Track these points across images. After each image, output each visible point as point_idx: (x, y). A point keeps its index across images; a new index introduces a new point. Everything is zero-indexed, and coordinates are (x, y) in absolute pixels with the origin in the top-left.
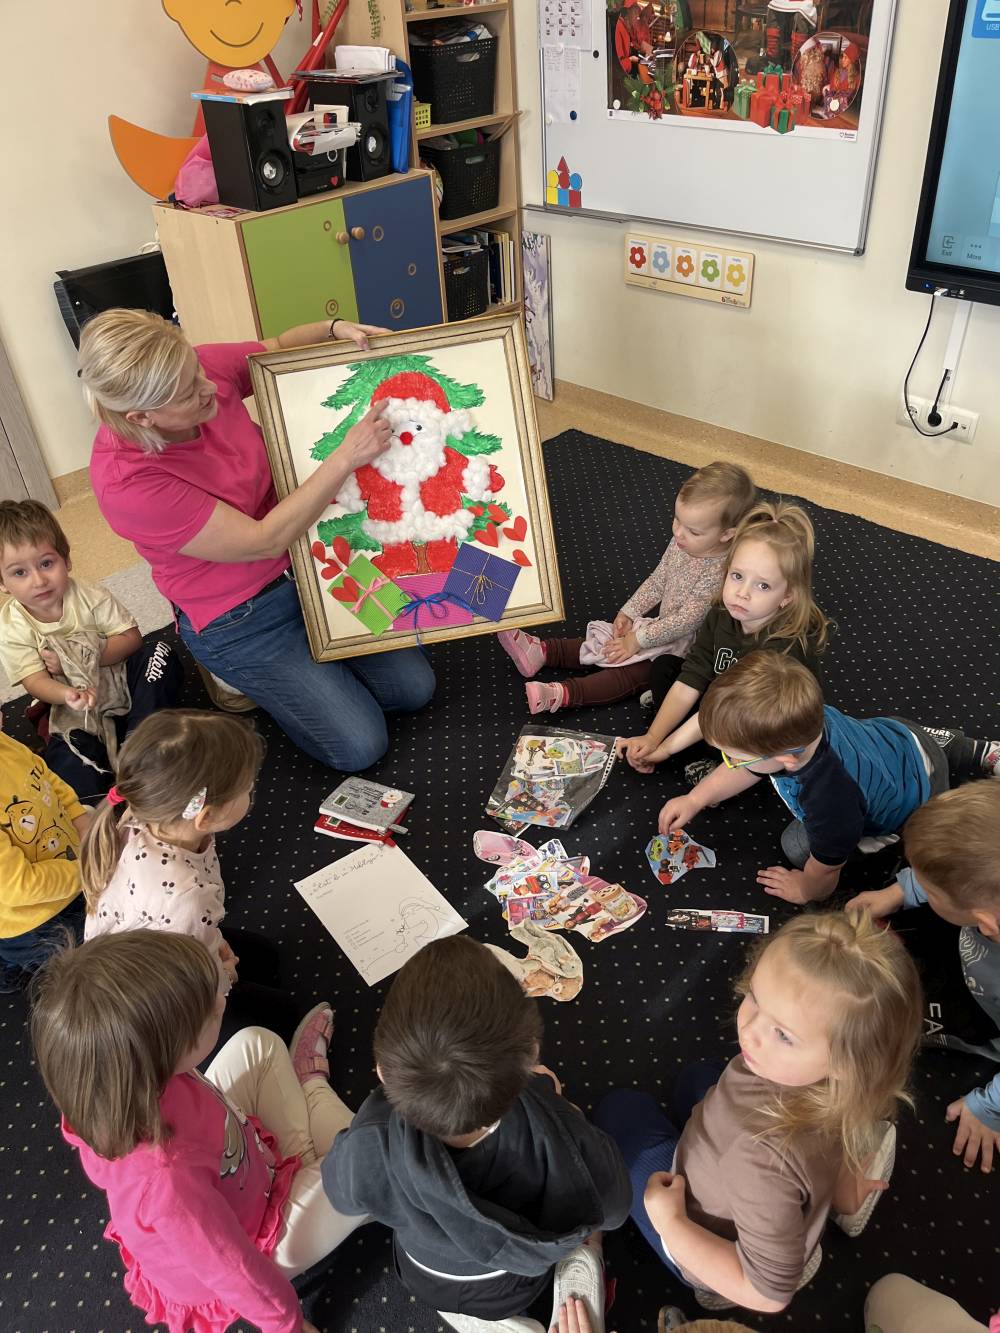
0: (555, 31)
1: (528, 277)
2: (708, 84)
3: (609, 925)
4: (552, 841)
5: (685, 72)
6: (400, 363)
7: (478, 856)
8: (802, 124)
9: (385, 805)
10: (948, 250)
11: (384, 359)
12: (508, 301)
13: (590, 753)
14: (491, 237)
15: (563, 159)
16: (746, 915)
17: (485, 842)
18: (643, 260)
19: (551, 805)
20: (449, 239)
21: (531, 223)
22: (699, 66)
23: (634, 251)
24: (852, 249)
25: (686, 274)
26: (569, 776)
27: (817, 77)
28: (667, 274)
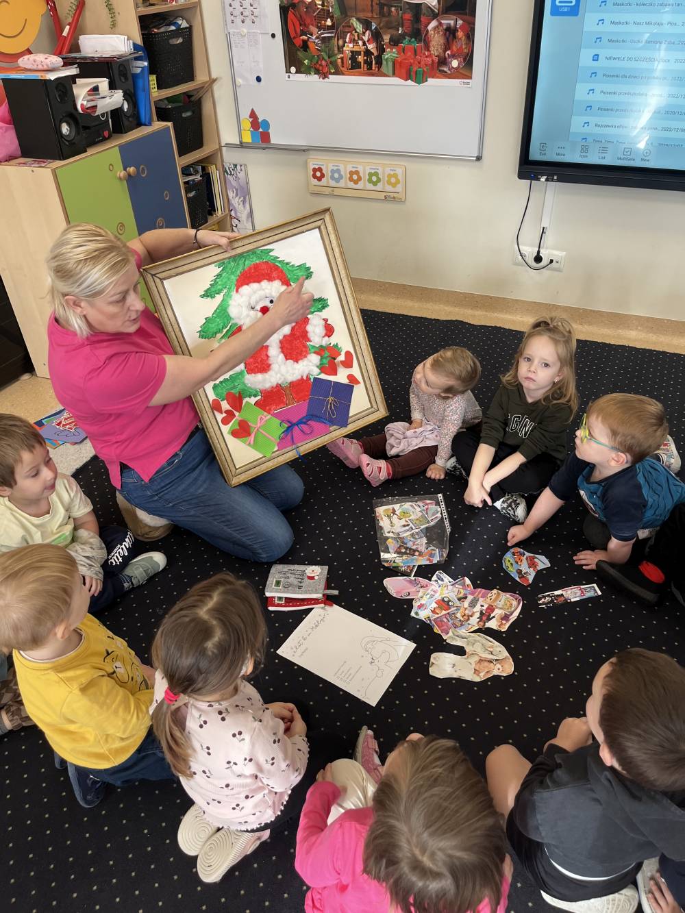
0: (238, 21)
1: (231, 195)
2: (362, 53)
3: (506, 618)
4: (437, 573)
5: (344, 46)
6: (251, 257)
7: (395, 595)
8: (433, 77)
9: (312, 578)
10: (543, 152)
11: (241, 255)
12: (220, 213)
13: (427, 509)
14: (204, 169)
15: (253, 110)
16: (582, 587)
17: (393, 585)
18: (323, 176)
19: (422, 548)
20: (186, 171)
21: (229, 157)
22: (353, 41)
23: (315, 170)
24: (474, 157)
25: (356, 182)
26: (423, 527)
27: (441, 45)
28: (342, 184)
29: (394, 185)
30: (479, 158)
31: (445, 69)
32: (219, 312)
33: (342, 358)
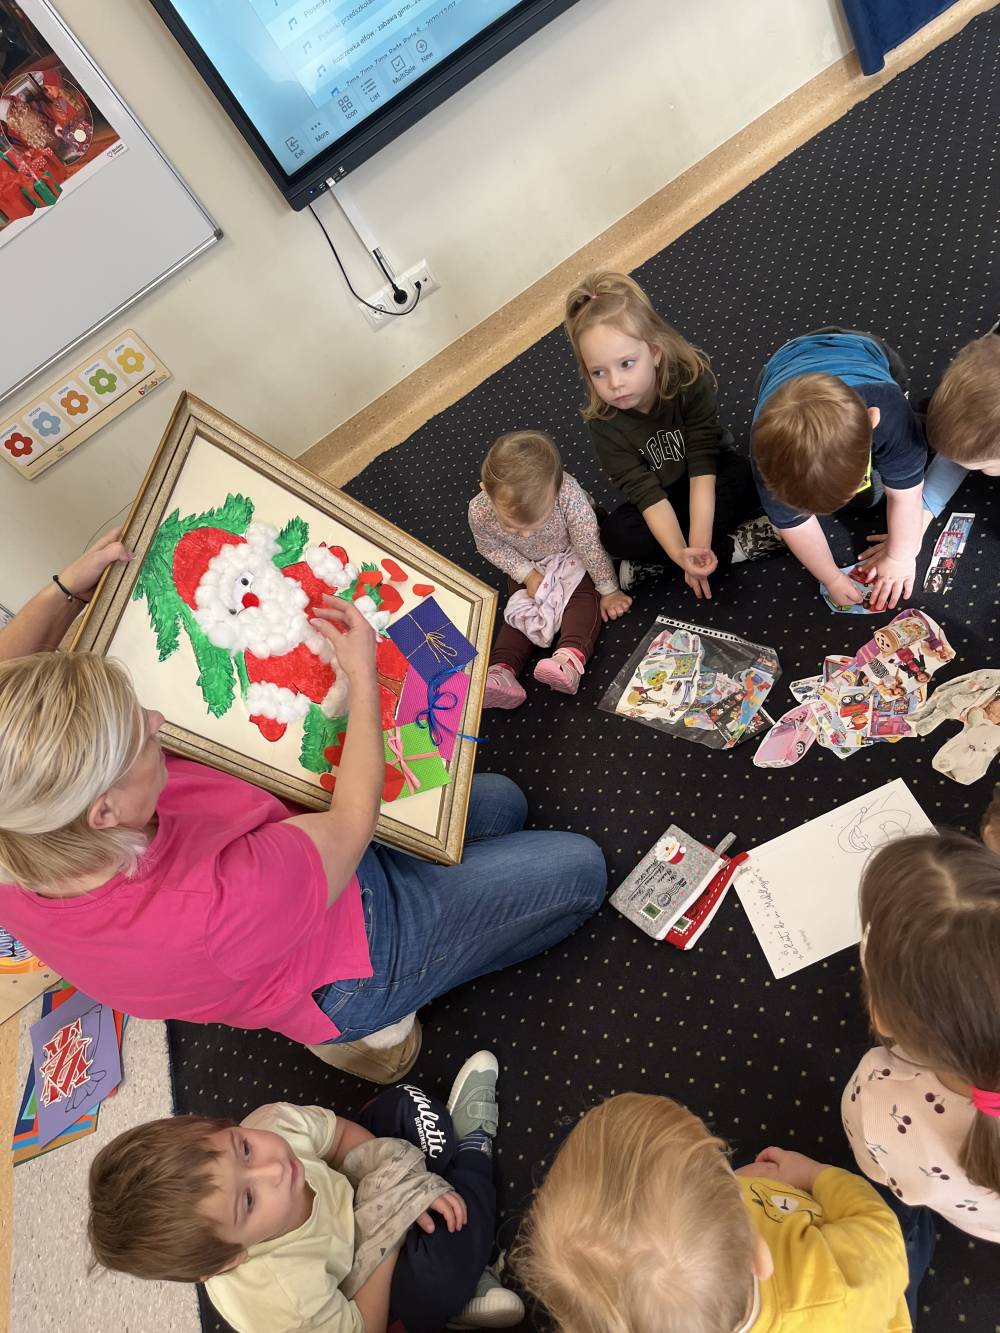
4: (792, 689)
6: (162, 544)
7: (791, 763)
8: (65, 179)
9: (679, 857)
10: (298, 151)
13: (670, 646)
16: (946, 529)
17: (772, 755)
18: (28, 442)
19: (734, 686)
23: (10, 444)
24: (211, 238)
25: (83, 409)
26: (697, 667)
27: (39, 127)
28: (65, 428)
29: (139, 367)
30: (219, 234)
31: (73, 154)
32: (204, 658)
33: (386, 576)
